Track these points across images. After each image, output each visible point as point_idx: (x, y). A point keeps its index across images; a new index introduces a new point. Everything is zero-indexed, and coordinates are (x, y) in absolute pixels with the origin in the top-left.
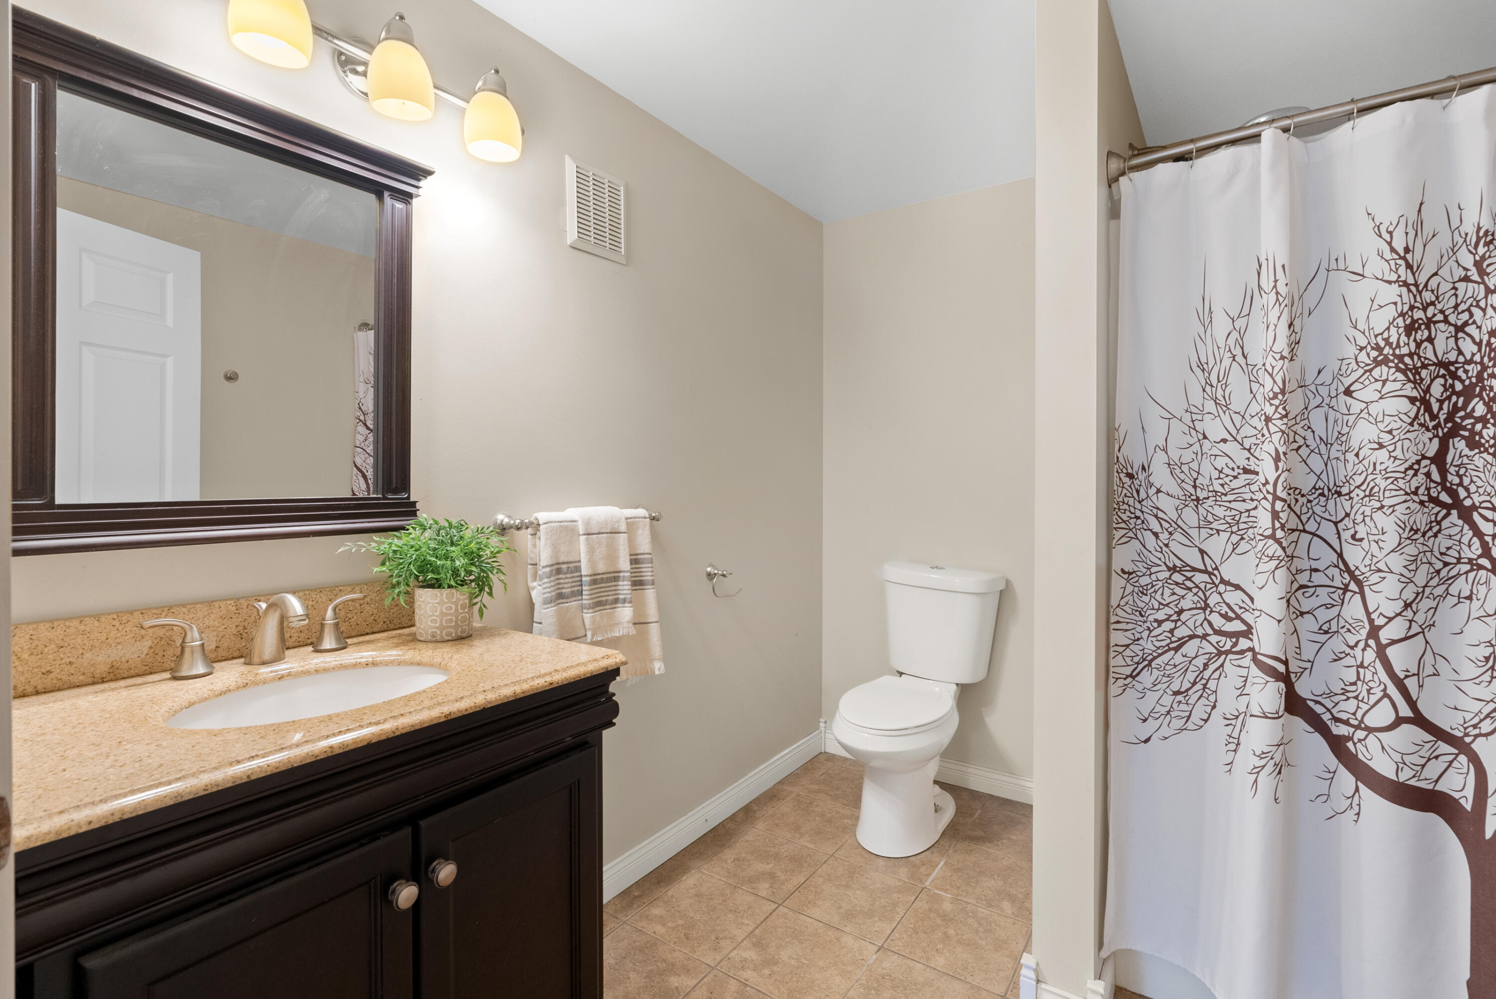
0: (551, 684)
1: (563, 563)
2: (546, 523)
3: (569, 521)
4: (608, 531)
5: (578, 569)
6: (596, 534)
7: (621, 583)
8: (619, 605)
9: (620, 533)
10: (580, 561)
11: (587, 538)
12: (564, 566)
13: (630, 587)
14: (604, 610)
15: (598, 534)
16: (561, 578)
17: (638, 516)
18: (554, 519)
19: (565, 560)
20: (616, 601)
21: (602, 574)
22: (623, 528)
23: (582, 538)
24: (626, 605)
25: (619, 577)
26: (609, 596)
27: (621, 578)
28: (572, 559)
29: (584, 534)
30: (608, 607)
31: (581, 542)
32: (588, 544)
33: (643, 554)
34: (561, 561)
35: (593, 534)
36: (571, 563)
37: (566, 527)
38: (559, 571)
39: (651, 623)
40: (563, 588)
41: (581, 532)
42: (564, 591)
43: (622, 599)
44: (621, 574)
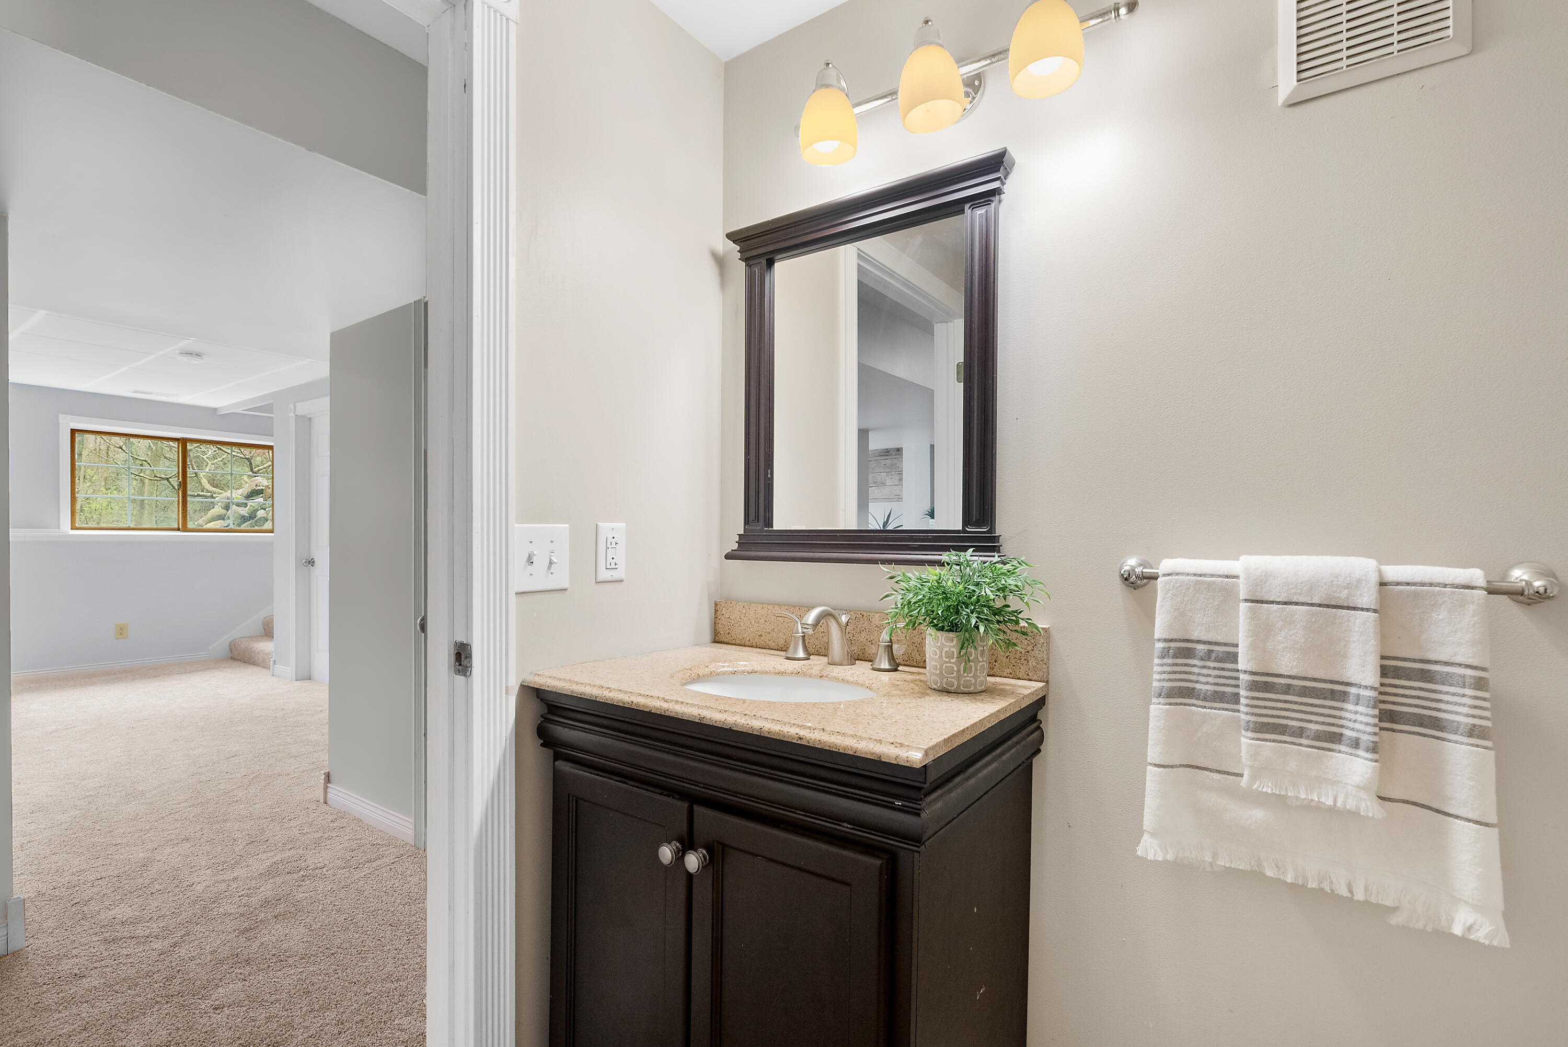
0: (801, 739)
1: (1198, 642)
2: (1169, 575)
3: (1220, 576)
4: (1316, 600)
5: (1233, 658)
6: (1278, 603)
7: (1349, 706)
8: (1342, 748)
9: (1354, 609)
10: (1237, 646)
11: (1250, 608)
12: (1200, 647)
13: (1376, 721)
14: (1293, 743)
15: (1285, 603)
16: (1195, 666)
17: (1435, 581)
18: (1187, 570)
19: (1204, 638)
20: (1336, 738)
21: (1289, 677)
22: (1368, 597)
23: (1243, 606)
24: (1360, 752)
25: (1345, 694)
26: (1310, 721)
27: (1351, 697)
28: (1220, 639)
29: (1246, 600)
30: (1303, 741)
31: (1241, 613)
32: (1253, 617)
33: (1436, 662)
34: (1193, 638)
35: (1272, 602)
36: (1217, 644)
37: (1210, 584)
38: (1187, 653)
39: (1457, 817)
40: (1197, 682)
41: (1242, 596)
42: (1198, 686)
43: (1350, 738)
44: (1353, 690)
